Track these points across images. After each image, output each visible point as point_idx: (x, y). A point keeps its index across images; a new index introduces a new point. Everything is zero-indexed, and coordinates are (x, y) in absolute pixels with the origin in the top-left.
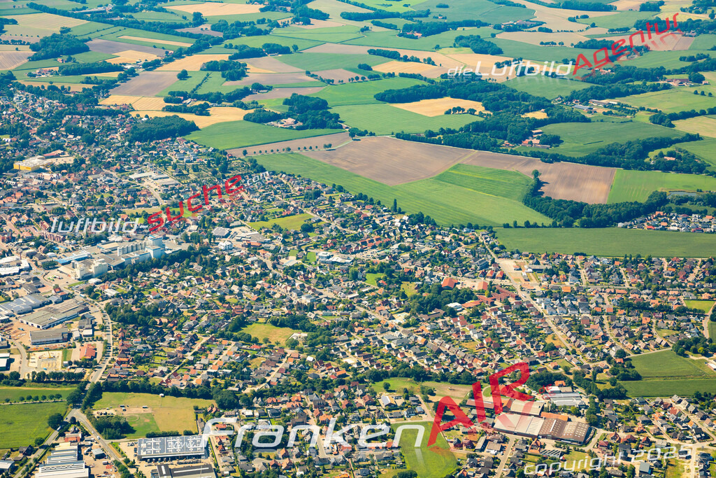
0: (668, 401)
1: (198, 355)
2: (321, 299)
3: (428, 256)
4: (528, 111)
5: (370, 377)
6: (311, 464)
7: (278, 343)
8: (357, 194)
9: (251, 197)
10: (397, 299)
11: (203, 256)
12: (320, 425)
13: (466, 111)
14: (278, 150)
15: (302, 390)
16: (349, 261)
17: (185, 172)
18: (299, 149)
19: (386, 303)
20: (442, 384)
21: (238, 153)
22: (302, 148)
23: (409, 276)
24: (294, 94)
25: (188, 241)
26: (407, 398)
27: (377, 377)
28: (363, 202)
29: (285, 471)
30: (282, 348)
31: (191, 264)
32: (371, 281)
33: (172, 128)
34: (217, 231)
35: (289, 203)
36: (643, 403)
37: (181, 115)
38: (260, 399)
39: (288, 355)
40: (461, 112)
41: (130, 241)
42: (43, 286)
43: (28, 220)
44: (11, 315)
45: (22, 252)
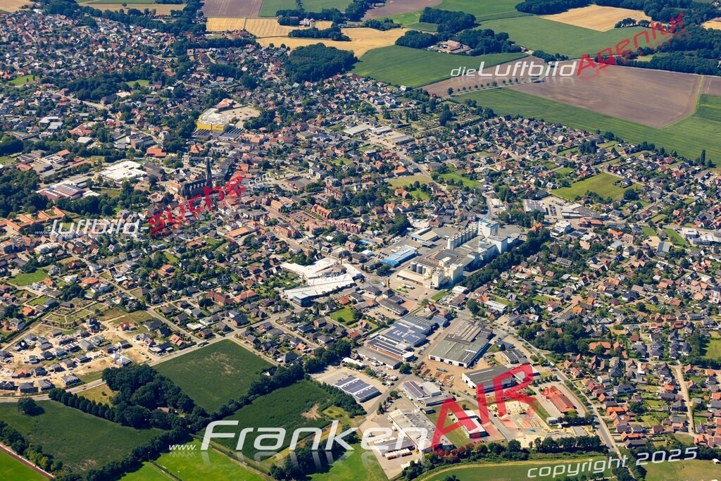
13: (637, 23)
14: (482, 86)
18: (504, 82)
24: (428, 9)
34: (528, 205)
40: (631, 25)
41: (440, 226)
42: (404, 302)
43: (294, 205)
44: (409, 350)
45: (330, 251)
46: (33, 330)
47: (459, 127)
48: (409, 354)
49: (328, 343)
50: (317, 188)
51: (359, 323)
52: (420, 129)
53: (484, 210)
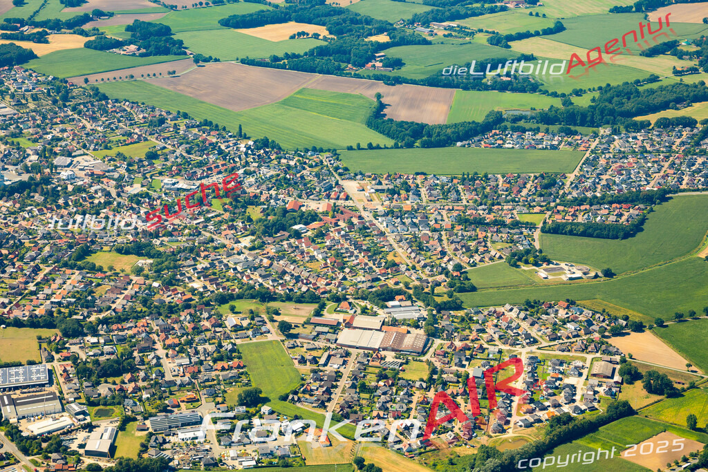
0: (500, 309)
1: (41, 285)
2: (167, 226)
3: (273, 181)
4: (371, 35)
5: (216, 300)
6: (157, 387)
7: (123, 271)
8: (202, 121)
9: (94, 125)
10: (242, 223)
11: (44, 187)
12: (166, 349)
13: (310, 36)
14: (121, 78)
15: (148, 316)
16: (194, 187)
17: (24, 101)
18: (143, 76)
19: (232, 227)
20: (287, 304)
21: (80, 81)
22: (145, 75)
23: (254, 201)
24: (136, 21)
25: (28, 172)
26: (252, 319)
27: (223, 300)
28: (208, 128)
29: (131, 395)
30: (127, 275)
31: (32, 194)
32: (217, 206)
33: (8, 56)
34: (58, 161)
35: (132, 131)
36: (477, 313)
37: (18, 43)
38: (105, 326)
39: (133, 282)
40: (305, 37)
52: (32, 107)
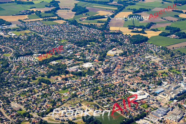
41: (170, 84)
42: (160, 103)
43: (132, 76)
44: (162, 116)
45: (141, 89)
46: (64, 105)
47: (176, 58)
48: (162, 117)
49: (140, 113)
50: (138, 72)
51: (148, 108)
52: (165, 57)
53: (182, 80)
